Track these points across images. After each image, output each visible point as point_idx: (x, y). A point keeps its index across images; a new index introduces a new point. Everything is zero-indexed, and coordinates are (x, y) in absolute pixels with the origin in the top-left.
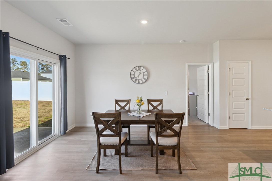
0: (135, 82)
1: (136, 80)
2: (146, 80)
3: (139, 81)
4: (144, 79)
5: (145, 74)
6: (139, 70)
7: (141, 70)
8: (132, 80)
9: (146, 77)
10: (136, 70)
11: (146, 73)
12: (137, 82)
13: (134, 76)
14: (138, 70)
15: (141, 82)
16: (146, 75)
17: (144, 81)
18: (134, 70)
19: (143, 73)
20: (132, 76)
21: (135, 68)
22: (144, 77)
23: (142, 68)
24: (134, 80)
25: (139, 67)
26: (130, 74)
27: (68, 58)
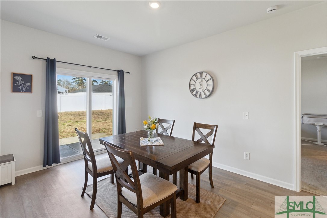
0: (195, 96)
1: (197, 93)
2: (212, 93)
3: (200, 95)
4: (208, 91)
5: (209, 83)
6: (201, 77)
7: (204, 77)
8: (192, 93)
9: (210, 88)
10: (197, 79)
11: (211, 82)
12: (198, 96)
13: (194, 87)
14: (199, 77)
15: (203, 96)
16: (210, 85)
17: (208, 94)
18: (194, 78)
19: (207, 81)
20: (192, 88)
21: (195, 75)
22: (209, 88)
23: (204, 74)
24: (194, 93)
25: (201, 73)
26: (190, 84)
27: (129, 73)
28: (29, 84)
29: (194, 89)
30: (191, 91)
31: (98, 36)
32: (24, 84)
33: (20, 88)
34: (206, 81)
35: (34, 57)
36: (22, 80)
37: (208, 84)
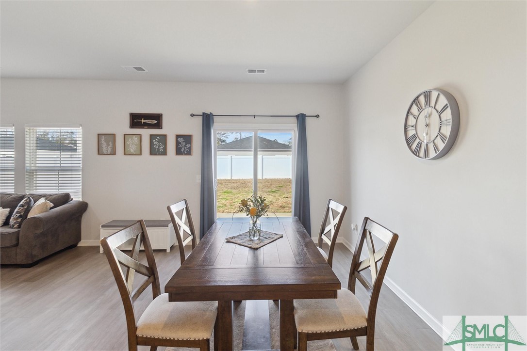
0: (416, 153)
1: (419, 146)
3: (427, 151)
4: (443, 138)
5: (443, 116)
6: (428, 103)
7: (433, 103)
8: (410, 148)
9: (447, 131)
10: (420, 109)
11: (448, 115)
13: (414, 132)
14: (424, 106)
15: (432, 154)
16: (447, 122)
17: (441, 146)
18: (415, 110)
19: (440, 113)
20: (411, 133)
21: (416, 101)
22: (443, 130)
23: (434, 95)
24: (414, 146)
25: (427, 95)
26: (405, 126)
27: (318, 116)
28: (190, 145)
29: (415, 137)
30: (409, 142)
31: (250, 71)
32: (185, 146)
33: (182, 150)
34: (437, 112)
35: (192, 115)
36: (183, 142)
37: (442, 119)
